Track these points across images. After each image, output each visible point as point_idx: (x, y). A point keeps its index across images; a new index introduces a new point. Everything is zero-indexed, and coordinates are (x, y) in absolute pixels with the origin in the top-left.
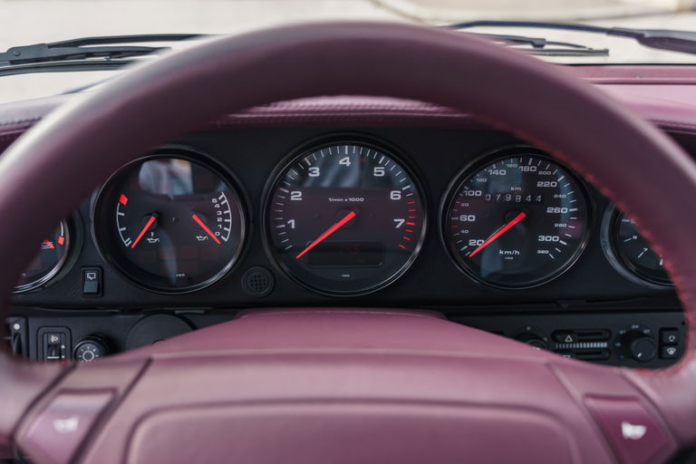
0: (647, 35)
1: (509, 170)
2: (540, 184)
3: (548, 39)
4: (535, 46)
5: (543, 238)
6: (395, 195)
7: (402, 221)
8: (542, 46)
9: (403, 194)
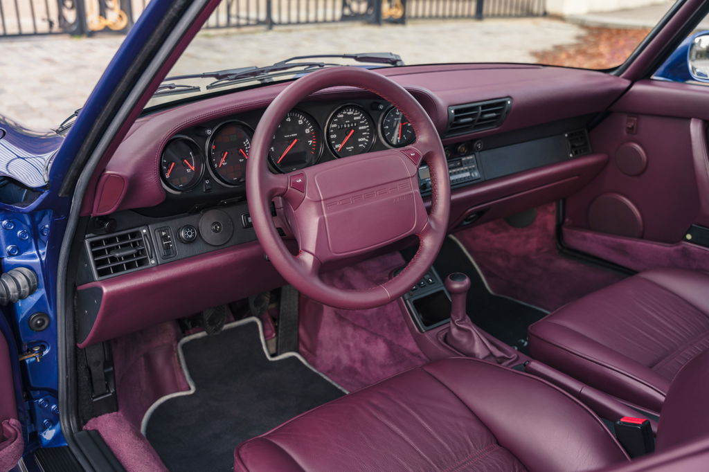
0: (359, 56)
1: (344, 114)
2: (355, 118)
3: (325, 62)
4: (320, 66)
5: (360, 140)
6: (307, 131)
7: (311, 141)
8: (323, 66)
9: (310, 130)
